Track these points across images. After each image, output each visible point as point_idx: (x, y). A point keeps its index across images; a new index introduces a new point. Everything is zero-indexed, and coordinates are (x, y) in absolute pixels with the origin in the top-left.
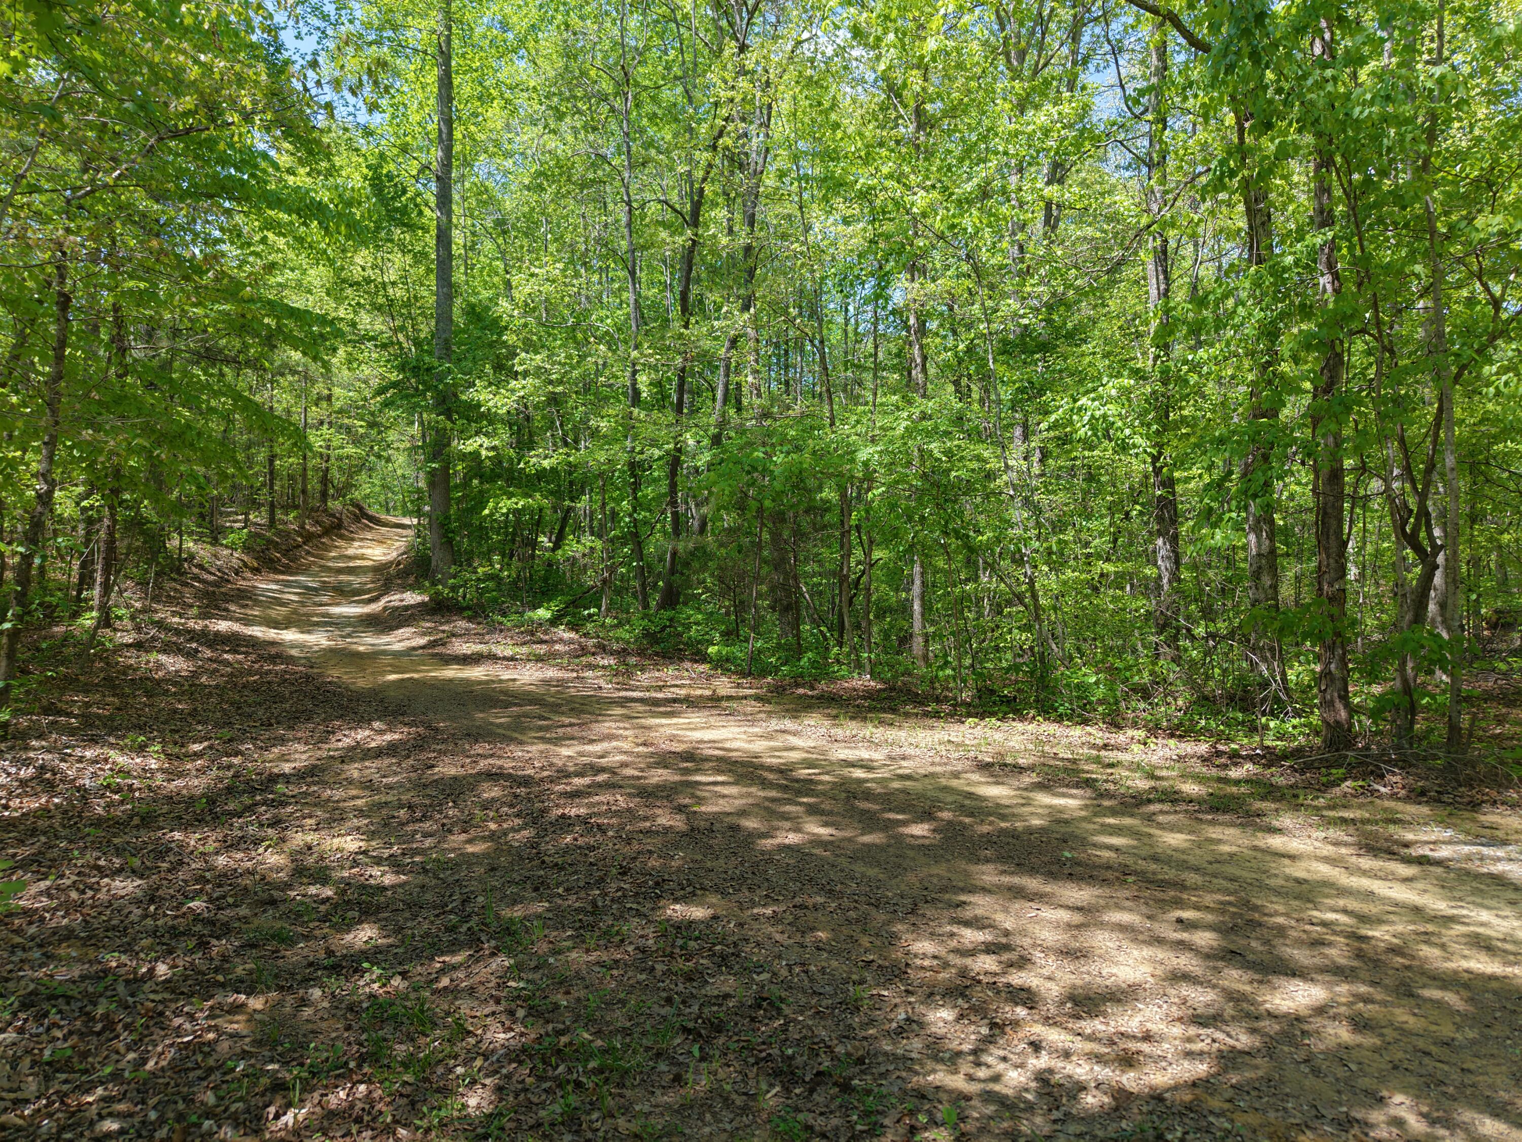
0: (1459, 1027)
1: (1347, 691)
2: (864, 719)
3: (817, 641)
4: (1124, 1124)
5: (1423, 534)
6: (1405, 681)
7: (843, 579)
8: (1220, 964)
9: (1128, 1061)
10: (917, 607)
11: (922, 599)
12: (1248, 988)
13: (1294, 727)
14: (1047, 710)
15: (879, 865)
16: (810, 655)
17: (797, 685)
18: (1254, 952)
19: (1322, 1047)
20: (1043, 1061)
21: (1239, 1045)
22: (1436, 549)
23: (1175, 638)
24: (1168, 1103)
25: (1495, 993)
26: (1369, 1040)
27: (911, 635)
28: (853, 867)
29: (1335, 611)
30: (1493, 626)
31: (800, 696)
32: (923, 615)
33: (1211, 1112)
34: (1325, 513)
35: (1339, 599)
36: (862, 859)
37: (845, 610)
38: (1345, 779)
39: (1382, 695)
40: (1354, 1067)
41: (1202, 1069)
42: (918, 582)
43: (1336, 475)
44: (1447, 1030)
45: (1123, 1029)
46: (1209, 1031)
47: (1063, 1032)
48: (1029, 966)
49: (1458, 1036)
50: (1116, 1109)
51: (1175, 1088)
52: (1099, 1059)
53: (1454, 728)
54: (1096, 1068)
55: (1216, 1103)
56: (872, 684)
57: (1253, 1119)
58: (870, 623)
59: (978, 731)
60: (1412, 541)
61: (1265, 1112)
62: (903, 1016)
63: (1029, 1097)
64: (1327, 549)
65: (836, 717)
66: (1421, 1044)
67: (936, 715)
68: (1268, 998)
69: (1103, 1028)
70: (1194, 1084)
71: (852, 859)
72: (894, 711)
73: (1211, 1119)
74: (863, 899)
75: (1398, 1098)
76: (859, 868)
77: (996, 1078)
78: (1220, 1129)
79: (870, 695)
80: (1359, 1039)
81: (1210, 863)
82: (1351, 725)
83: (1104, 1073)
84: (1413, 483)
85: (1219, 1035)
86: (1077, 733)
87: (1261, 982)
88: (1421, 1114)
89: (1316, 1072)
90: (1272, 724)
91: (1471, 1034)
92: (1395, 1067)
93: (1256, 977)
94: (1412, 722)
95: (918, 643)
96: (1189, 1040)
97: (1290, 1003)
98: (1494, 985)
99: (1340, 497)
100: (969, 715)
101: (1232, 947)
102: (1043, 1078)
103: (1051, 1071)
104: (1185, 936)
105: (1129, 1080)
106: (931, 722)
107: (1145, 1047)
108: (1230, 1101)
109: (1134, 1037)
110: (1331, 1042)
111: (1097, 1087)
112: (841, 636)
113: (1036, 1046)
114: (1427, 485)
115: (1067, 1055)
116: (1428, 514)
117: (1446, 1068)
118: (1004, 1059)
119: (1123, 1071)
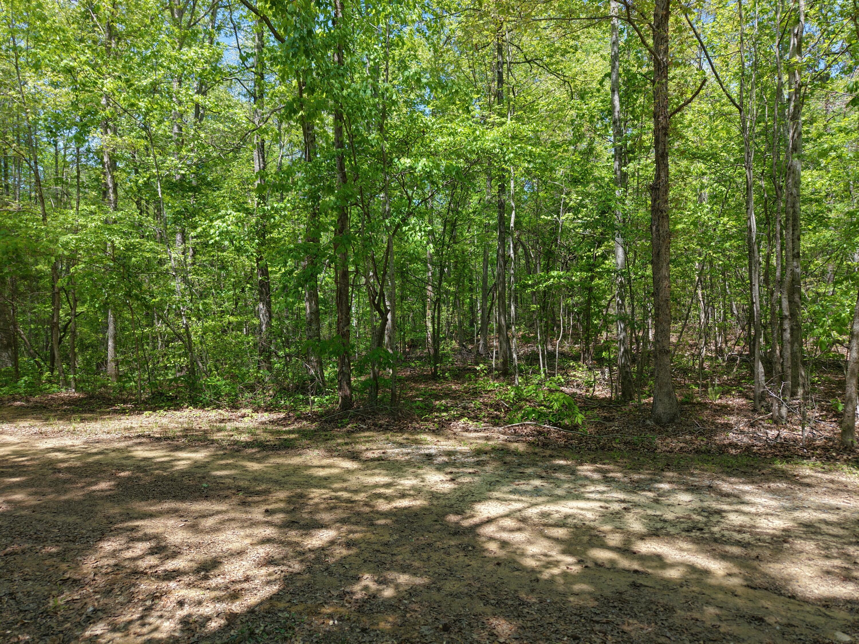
0: (391, 535)
1: (350, 381)
2: (69, 420)
3: (33, 368)
4: (232, 632)
5: (382, 304)
6: (374, 373)
7: (54, 326)
8: (287, 530)
9: (235, 596)
10: (110, 343)
11: (115, 337)
12: (300, 539)
13: (327, 400)
14: (195, 403)
15: (76, 513)
16: (26, 378)
17: (15, 400)
18: (304, 519)
19: (334, 560)
20: (186, 610)
21: (295, 571)
22: (387, 311)
23: (269, 357)
24: (257, 613)
25: (406, 515)
26: (354, 551)
27: (106, 362)
28: (56, 519)
29: (345, 341)
30: (410, 347)
31: (17, 408)
32: (115, 348)
33: (279, 611)
34: (341, 293)
35: (346, 335)
36: (64, 512)
37: (55, 347)
38: (348, 424)
39: (366, 381)
40: (347, 566)
41: (275, 588)
42: (111, 327)
43: (345, 274)
44: (386, 538)
45: (233, 579)
46: (280, 568)
47: (198, 590)
48: (179, 556)
49: (391, 539)
50: (228, 626)
51: (261, 603)
52: (218, 599)
53: (393, 394)
54: (217, 605)
55: (282, 605)
56: (76, 395)
57: (300, 608)
58: (75, 355)
59: (152, 419)
60: (377, 307)
61: (306, 601)
62: (91, 609)
63: (177, 634)
64: (341, 311)
65: (47, 419)
66: (376, 547)
67: (123, 412)
68: (310, 542)
69: (223, 581)
70: (271, 598)
71: (56, 513)
72: (92, 411)
73: (279, 614)
74: (63, 538)
75: (366, 576)
76: (60, 519)
77: (156, 629)
78: (284, 618)
79: (72, 402)
80: (350, 552)
81: (284, 477)
82: (352, 397)
83: (221, 607)
84: (378, 279)
85: (284, 568)
86: (213, 414)
87: (306, 534)
88: (376, 581)
89: (331, 574)
90: (316, 400)
91: (396, 537)
92: (365, 561)
93: (304, 532)
94: (377, 394)
95: (111, 366)
96: (270, 575)
97: (320, 542)
98: (406, 511)
99: (347, 285)
100: (146, 410)
101: (293, 519)
102: (185, 622)
103: (190, 615)
104: (269, 519)
105: (237, 607)
106: (119, 417)
107: (246, 585)
108: (289, 601)
109: (240, 581)
110: (338, 557)
111: (217, 616)
112: (53, 364)
113: (181, 604)
114: (383, 281)
115: (200, 603)
116: (384, 295)
117: (385, 555)
118: (161, 617)
119: (233, 603)
